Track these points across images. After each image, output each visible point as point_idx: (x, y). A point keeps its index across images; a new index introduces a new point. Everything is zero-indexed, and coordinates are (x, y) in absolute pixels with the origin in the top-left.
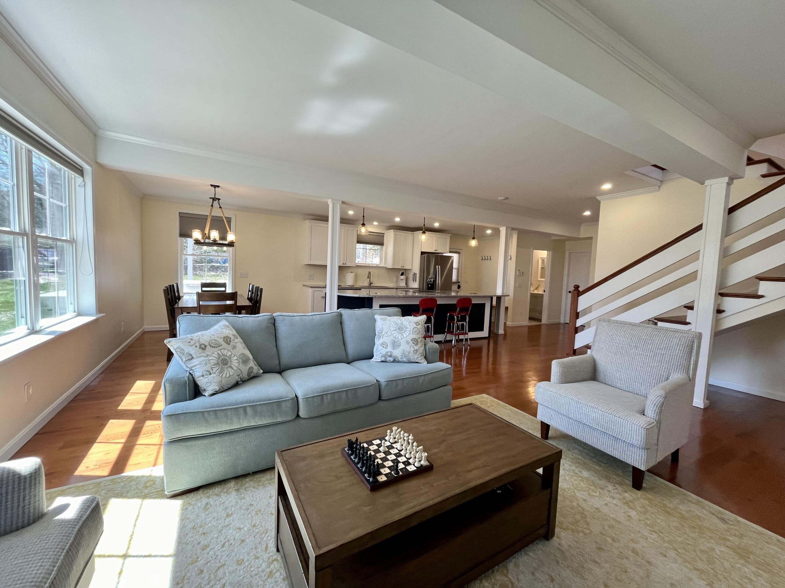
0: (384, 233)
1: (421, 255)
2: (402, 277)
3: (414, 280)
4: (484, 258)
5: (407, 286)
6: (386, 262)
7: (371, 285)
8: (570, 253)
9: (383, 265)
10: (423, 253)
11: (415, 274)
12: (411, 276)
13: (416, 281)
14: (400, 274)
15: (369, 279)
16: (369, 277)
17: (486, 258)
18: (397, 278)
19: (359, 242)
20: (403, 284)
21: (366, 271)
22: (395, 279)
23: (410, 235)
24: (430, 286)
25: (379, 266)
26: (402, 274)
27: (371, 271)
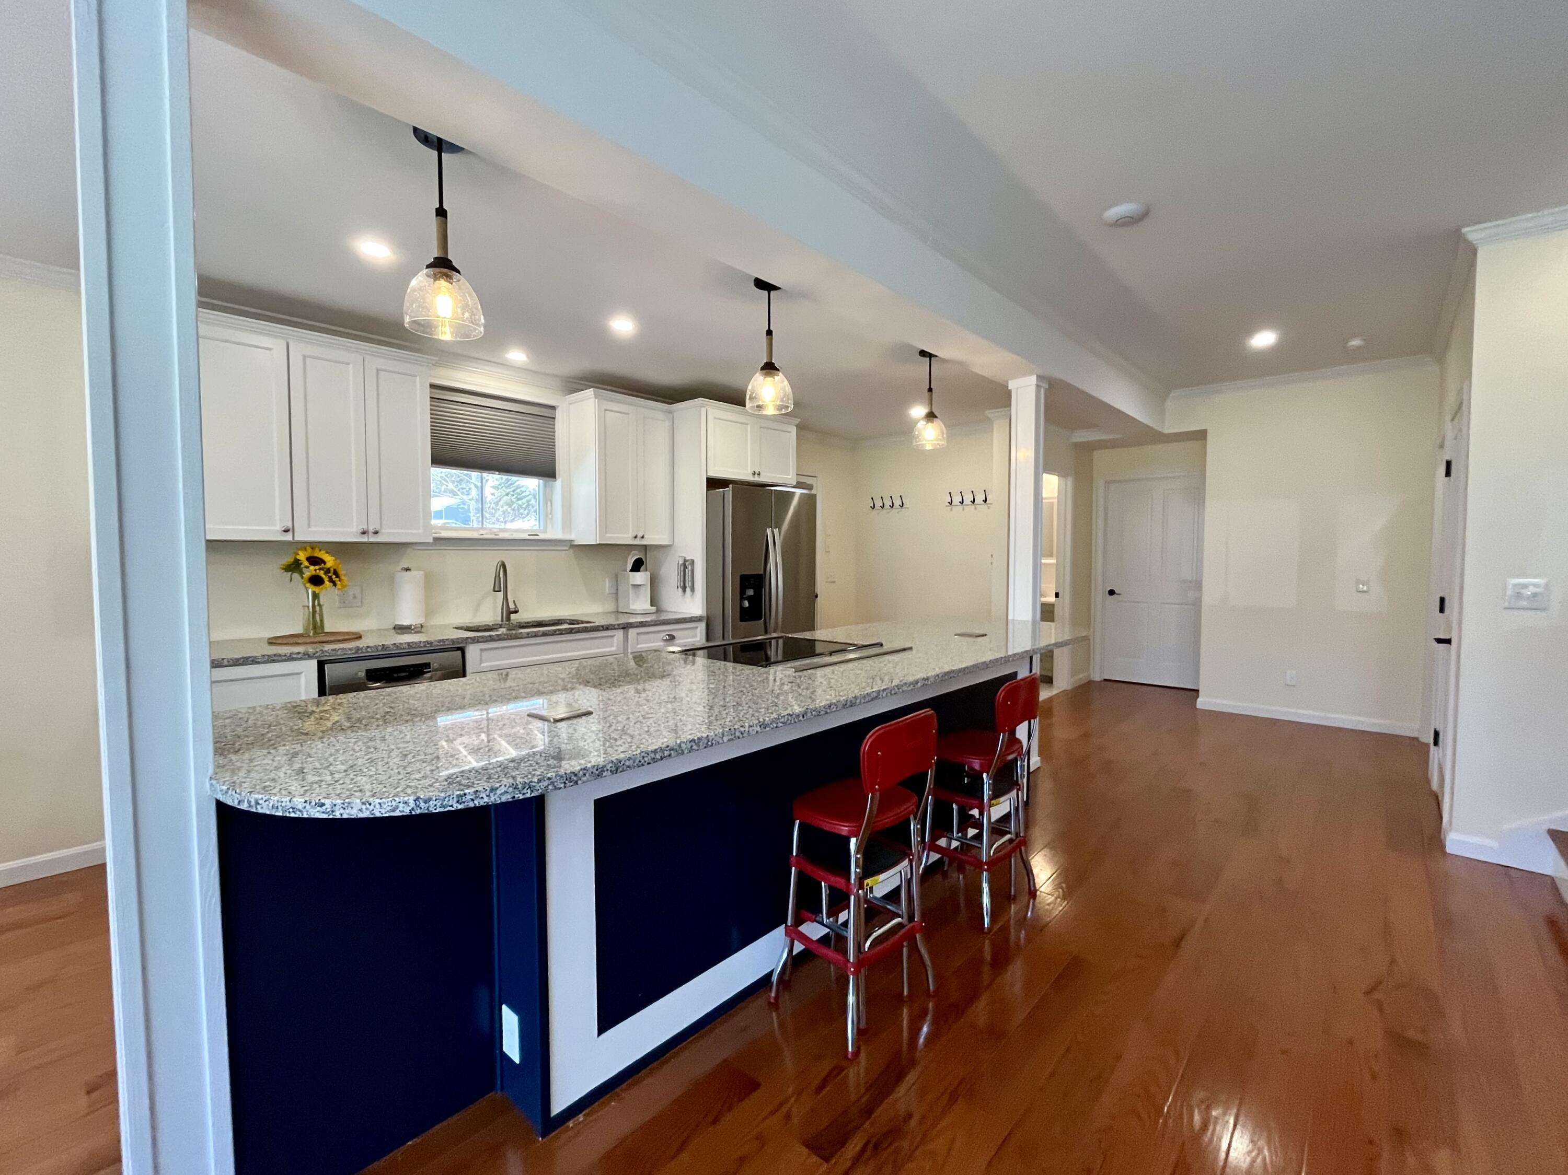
0: (553, 408)
1: (707, 490)
2: (640, 578)
3: (685, 585)
4: (879, 504)
5: (659, 611)
6: (567, 522)
7: (513, 616)
8: (1108, 483)
9: (555, 533)
10: (713, 484)
11: (686, 566)
12: (670, 573)
13: (693, 590)
14: (629, 567)
15: (501, 595)
16: (500, 584)
17: (888, 503)
18: (616, 580)
19: (439, 459)
20: (640, 604)
21: (489, 561)
22: (607, 584)
23: (660, 415)
24: (746, 604)
25: (542, 536)
26: (637, 566)
27: (510, 558)
